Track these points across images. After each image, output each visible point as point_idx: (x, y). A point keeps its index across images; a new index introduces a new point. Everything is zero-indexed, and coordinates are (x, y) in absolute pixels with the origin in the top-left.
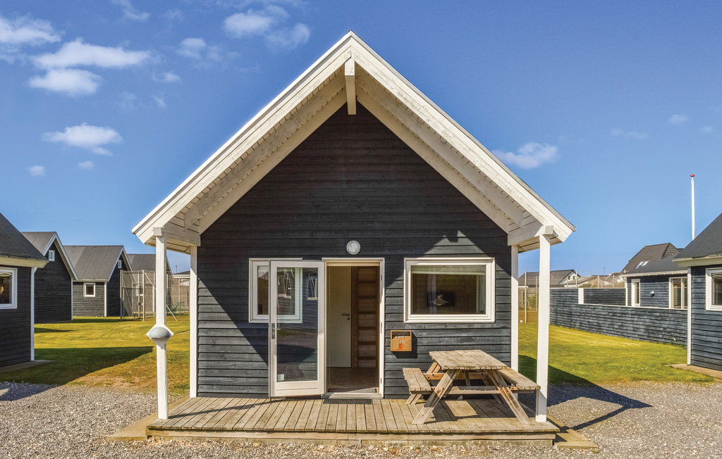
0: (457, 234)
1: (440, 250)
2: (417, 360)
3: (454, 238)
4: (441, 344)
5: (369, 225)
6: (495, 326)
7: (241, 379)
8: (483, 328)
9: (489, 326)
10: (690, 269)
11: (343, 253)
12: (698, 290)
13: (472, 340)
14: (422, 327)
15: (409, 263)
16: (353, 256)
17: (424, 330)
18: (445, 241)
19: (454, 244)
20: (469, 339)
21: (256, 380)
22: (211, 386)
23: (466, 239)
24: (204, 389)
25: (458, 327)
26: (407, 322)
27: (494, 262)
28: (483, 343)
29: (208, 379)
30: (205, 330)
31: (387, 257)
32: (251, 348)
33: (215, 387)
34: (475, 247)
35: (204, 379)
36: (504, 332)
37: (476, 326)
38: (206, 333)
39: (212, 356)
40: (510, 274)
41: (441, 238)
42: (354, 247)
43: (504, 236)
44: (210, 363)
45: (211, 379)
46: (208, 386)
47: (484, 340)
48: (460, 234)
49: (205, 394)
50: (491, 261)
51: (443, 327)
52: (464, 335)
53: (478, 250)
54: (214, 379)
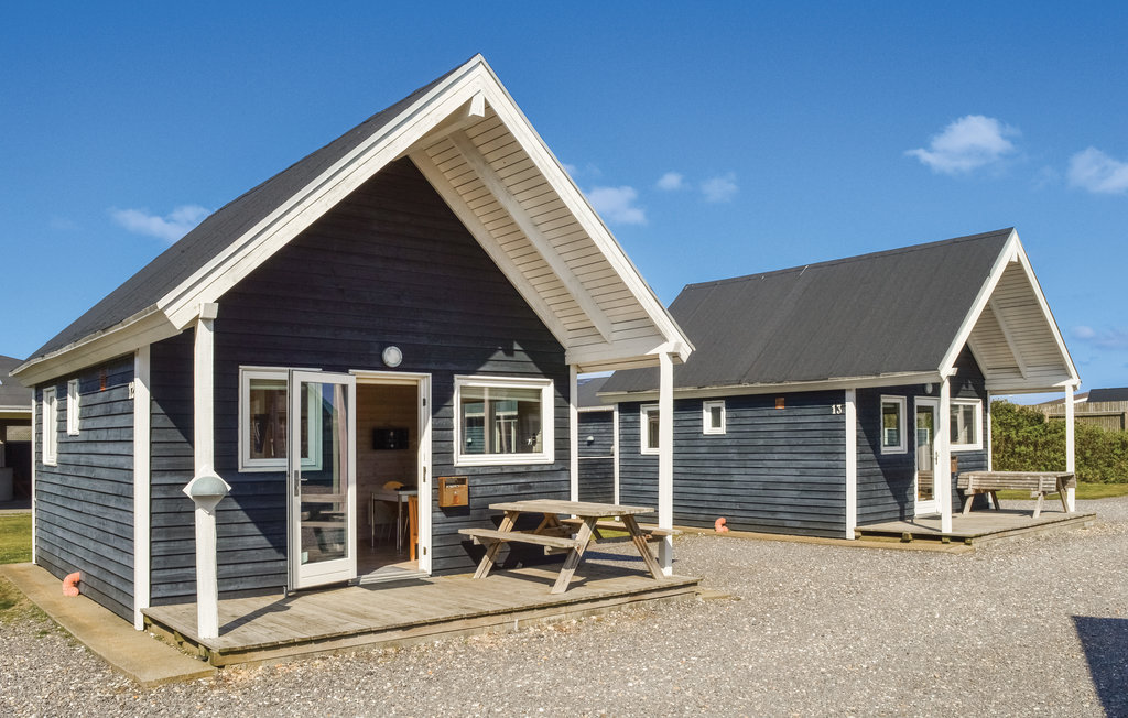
0: (512, 346)
1: (496, 365)
2: (470, 518)
3: (509, 352)
4: (498, 493)
5: (411, 325)
6: (554, 468)
7: (226, 567)
8: (541, 471)
9: (547, 468)
10: (617, 406)
11: (377, 364)
12: (628, 431)
13: (530, 488)
14: (476, 473)
15: (460, 381)
16: (392, 368)
17: (478, 475)
18: (500, 355)
19: (510, 358)
20: (527, 486)
21: (250, 567)
22: (174, 585)
23: (523, 354)
24: (163, 591)
25: (517, 470)
26: (459, 464)
27: (552, 385)
28: (542, 491)
29: (167, 573)
30: (162, 488)
31: (435, 374)
32: (242, 514)
33: (181, 585)
34: (533, 365)
35: (161, 574)
36: (563, 476)
37: (534, 469)
38: (165, 492)
39: (175, 532)
40: (569, 402)
41: (496, 350)
42: (393, 356)
43: (562, 351)
44: (172, 544)
45: (174, 572)
46: (169, 586)
47: (543, 487)
48: (517, 347)
49: (162, 601)
50: (549, 383)
51: (499, 471)
52: (522, 481)
53: (534, 368)
54: (180, 571)
